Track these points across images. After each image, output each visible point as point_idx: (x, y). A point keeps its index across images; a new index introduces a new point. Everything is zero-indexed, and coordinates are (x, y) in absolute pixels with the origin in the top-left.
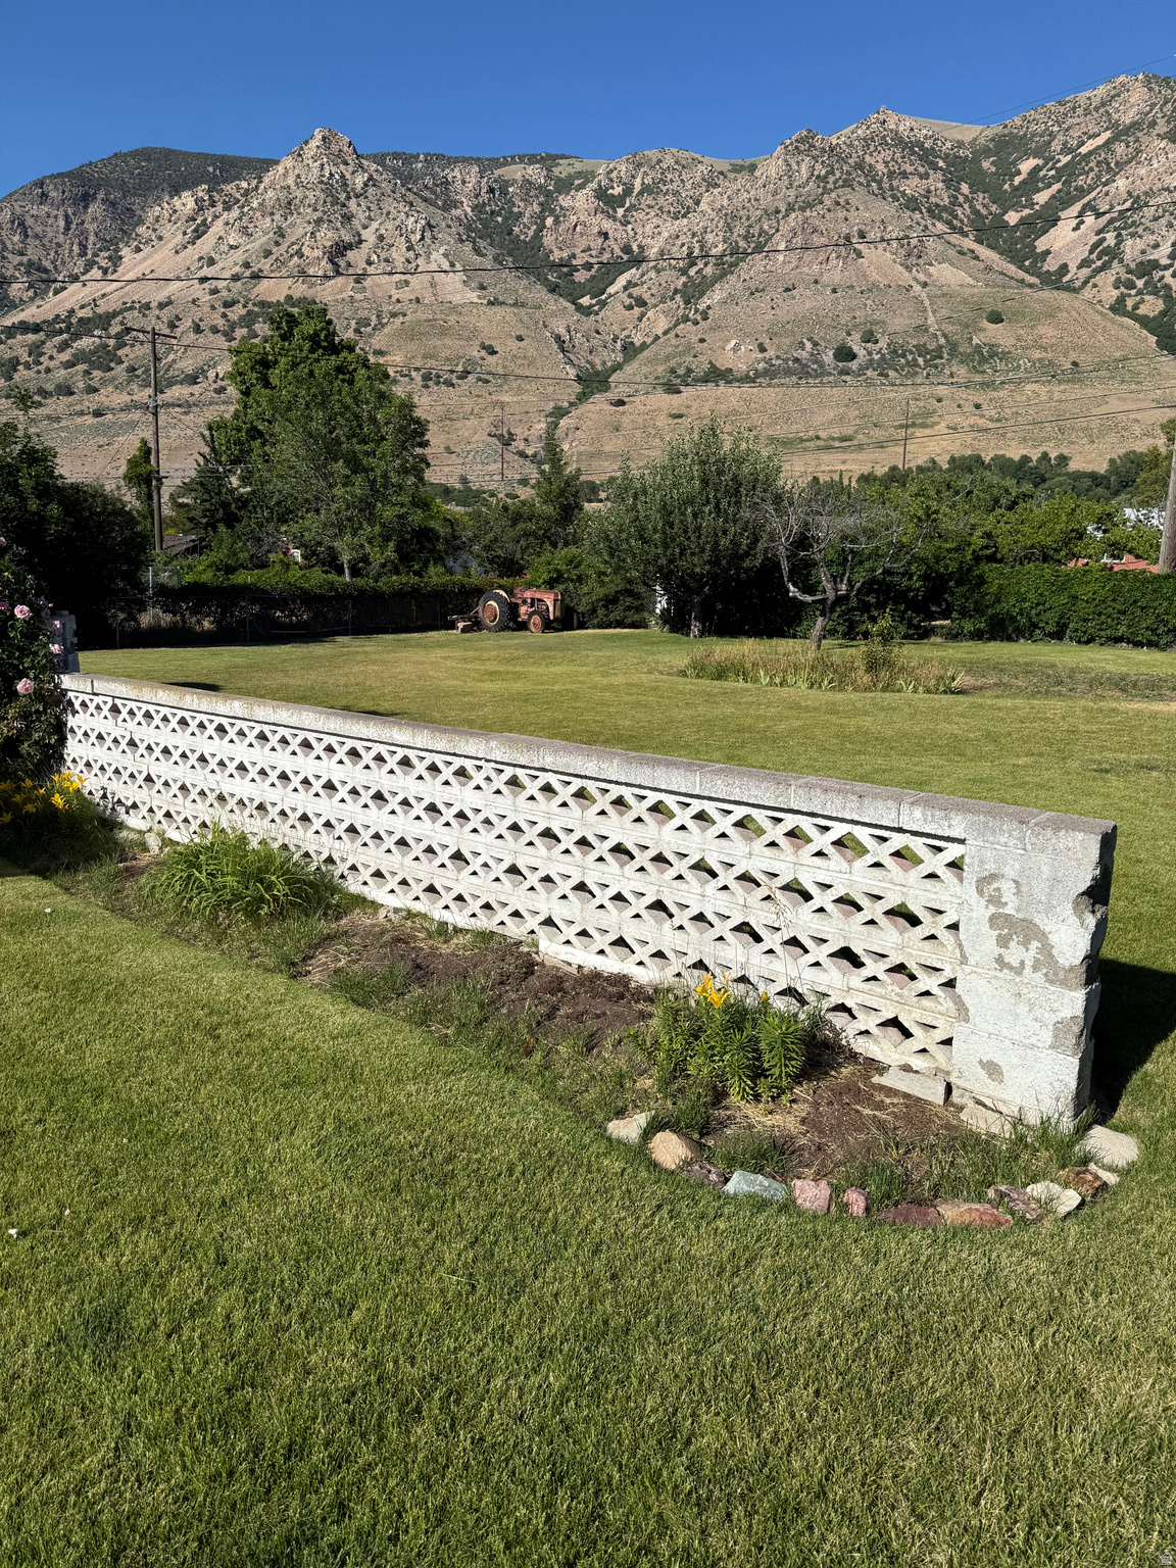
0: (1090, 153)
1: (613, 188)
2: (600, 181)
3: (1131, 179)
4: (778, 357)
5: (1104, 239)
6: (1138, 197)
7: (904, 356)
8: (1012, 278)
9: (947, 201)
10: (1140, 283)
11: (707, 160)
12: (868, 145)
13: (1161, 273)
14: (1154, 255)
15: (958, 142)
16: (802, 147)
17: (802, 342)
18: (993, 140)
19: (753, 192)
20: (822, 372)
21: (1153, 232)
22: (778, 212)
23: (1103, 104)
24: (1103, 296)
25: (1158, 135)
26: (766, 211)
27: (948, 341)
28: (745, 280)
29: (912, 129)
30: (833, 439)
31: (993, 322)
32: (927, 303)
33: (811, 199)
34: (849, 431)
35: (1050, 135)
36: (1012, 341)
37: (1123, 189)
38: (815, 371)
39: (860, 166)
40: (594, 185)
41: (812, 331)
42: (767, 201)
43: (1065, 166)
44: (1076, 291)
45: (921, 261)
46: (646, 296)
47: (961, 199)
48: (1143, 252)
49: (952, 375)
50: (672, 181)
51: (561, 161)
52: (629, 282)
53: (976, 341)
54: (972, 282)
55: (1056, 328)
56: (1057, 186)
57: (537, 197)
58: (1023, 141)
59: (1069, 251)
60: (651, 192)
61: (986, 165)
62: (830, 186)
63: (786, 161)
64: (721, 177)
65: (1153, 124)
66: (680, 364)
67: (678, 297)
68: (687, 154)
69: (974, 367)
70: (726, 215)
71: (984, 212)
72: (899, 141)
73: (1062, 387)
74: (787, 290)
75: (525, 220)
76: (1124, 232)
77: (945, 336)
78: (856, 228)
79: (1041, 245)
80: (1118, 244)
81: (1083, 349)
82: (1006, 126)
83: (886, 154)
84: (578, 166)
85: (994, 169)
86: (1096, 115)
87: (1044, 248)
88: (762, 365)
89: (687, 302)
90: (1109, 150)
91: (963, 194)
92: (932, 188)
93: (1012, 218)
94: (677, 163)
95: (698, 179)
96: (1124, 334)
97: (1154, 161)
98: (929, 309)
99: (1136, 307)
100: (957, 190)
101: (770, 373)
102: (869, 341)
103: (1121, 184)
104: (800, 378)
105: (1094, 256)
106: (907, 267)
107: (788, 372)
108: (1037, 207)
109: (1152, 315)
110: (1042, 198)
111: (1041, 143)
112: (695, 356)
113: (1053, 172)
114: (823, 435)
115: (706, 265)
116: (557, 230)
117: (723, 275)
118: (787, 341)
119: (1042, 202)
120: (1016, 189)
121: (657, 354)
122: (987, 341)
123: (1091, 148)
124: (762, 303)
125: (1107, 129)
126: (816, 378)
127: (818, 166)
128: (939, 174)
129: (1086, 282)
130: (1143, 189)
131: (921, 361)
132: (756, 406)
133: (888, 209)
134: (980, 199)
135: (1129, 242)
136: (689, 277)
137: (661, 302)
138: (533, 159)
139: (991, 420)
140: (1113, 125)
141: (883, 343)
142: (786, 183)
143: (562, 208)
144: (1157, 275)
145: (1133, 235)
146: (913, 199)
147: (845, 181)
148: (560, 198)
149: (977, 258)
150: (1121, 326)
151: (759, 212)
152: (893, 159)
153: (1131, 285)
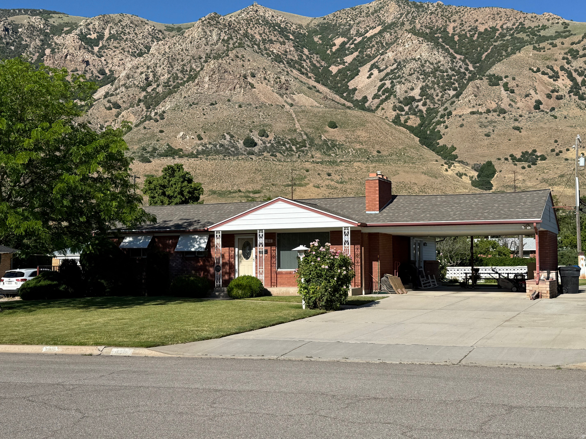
0: (372, 37)
1: (90, 34)
2: (81, 30)
3: (395, 53)
4: (210, 143)
5: (385, 84)
6: (400, 62)
7: (284, 145)
8: (338, 103)
9: (297, 58)
10: (406, 108)
11: (150, 22)
12: (249, 23)
13: (416, 104)
14: (412, 94)
15: (299, 25)
16: (212, 23)
17: (224, 135)
18: (318, 25)
19: (184, 45)
20: (237, 153)
21: (410, 82)
22: (200, 58)
23: (376, 11)
24: (388, 114)
25: (406, 30)
26: (193, 57)
27: (308, 137)
28: (185, 97)
29: (273, 16)
30: (249, 192)
31: (332, 128)
32: (294, 116)
33: (220, 52)
34: (258, 187)
35: (349, 26)
36: (343, 138)
37: (391, 58)
38: (233, 152)
39: (246, 35)
40: (78, 31)
41: (229, 129)
42: (193, 51)
43: (360, 43)
44: (373, 111)
45: (288, 92)
46: (120, 102)
47: (305, 57)
48: (406, 92)
49: (312, 157)
50: (129, 33)
51: (54, 15)
52: (107, 93)
53: (323, 138)
54: (317, 105)
55: (366, 131)
56: (356, 54)
57: (39, 36)
58: (335, 28)
59: (367, 89)
60: (115, 39)
61: (316, 39)
62: (231, 46)
63: (203, 29)
64: (160, 33)
65: (403, 24)
66: (148, 145)
67: (142, 104)
68: (137, 18)
69: (324, 152)
70: (168, 57)
71: (318, 65)
72: (267, 23)
73: (374, 165)
74: (212, 104)
75: (31, 49)
76: (395, 81)
77: (306, 134)
78: (249, 71)
79: (352, 85)
80: (393, 87)
81: (382, 144)
82: (325, 19)
83: (260, 29)
84: (66, 19)
85: (321, 42)
86: (373, 17)
87: (353, 87)
88: (200, 148)
89: (148, 108)
90: (382, 36)
91: (305, 55)
92: (288, 50)
93: (334, 69)
94: (132, 23)
95: (146, 34)
96: (402, 136)
97: (406, 44)
98: (296, 119)
99: (406, 121)
100: (302, 52)
101: (206, 153)
102: (263, 136)
103: (390, 55)
104: (225, 156)
105: (380, 93)
106: (280, 95)
107: (217, 152)
108: (346, 64)
109: (415, 126)
110: (349, 59)
111: (345, 30)
112: (158, 141)
113: (353, 46)
114: (242, 189)
115: (158, 86)
116: (54, 58)
117: (170, 93)
118: (215, 134)
119: (349, 62)
120: (334, 53)
121: (132, 138)
122: (329, 138)
123: (372, 34)
124: (197, 111)
125: (379, 25)
126: (234, 156)
127: (223, 34)
128: (291, 43)
129: (378, 107)
130: (402, 58)
131: (294, 148)
132: (200, 171)
133: (266, 62)
134: (315, 58)
135: (398, 86)
136: (147, 92)
137: (130, 106)
138: (34, 13)
139: (337, 182)
140: (382, 23)
141: (271, 137)
142: (205, 42)
143: (56, 43)
144: (415, 104)
145: (400, 82)
146: (278, 56)
147: (239, 44)
148: (55, 38)
149: (318, 91)
150: (400, 131)
151: (188, 57)
152: (264, 32)
153: (402, 110)
